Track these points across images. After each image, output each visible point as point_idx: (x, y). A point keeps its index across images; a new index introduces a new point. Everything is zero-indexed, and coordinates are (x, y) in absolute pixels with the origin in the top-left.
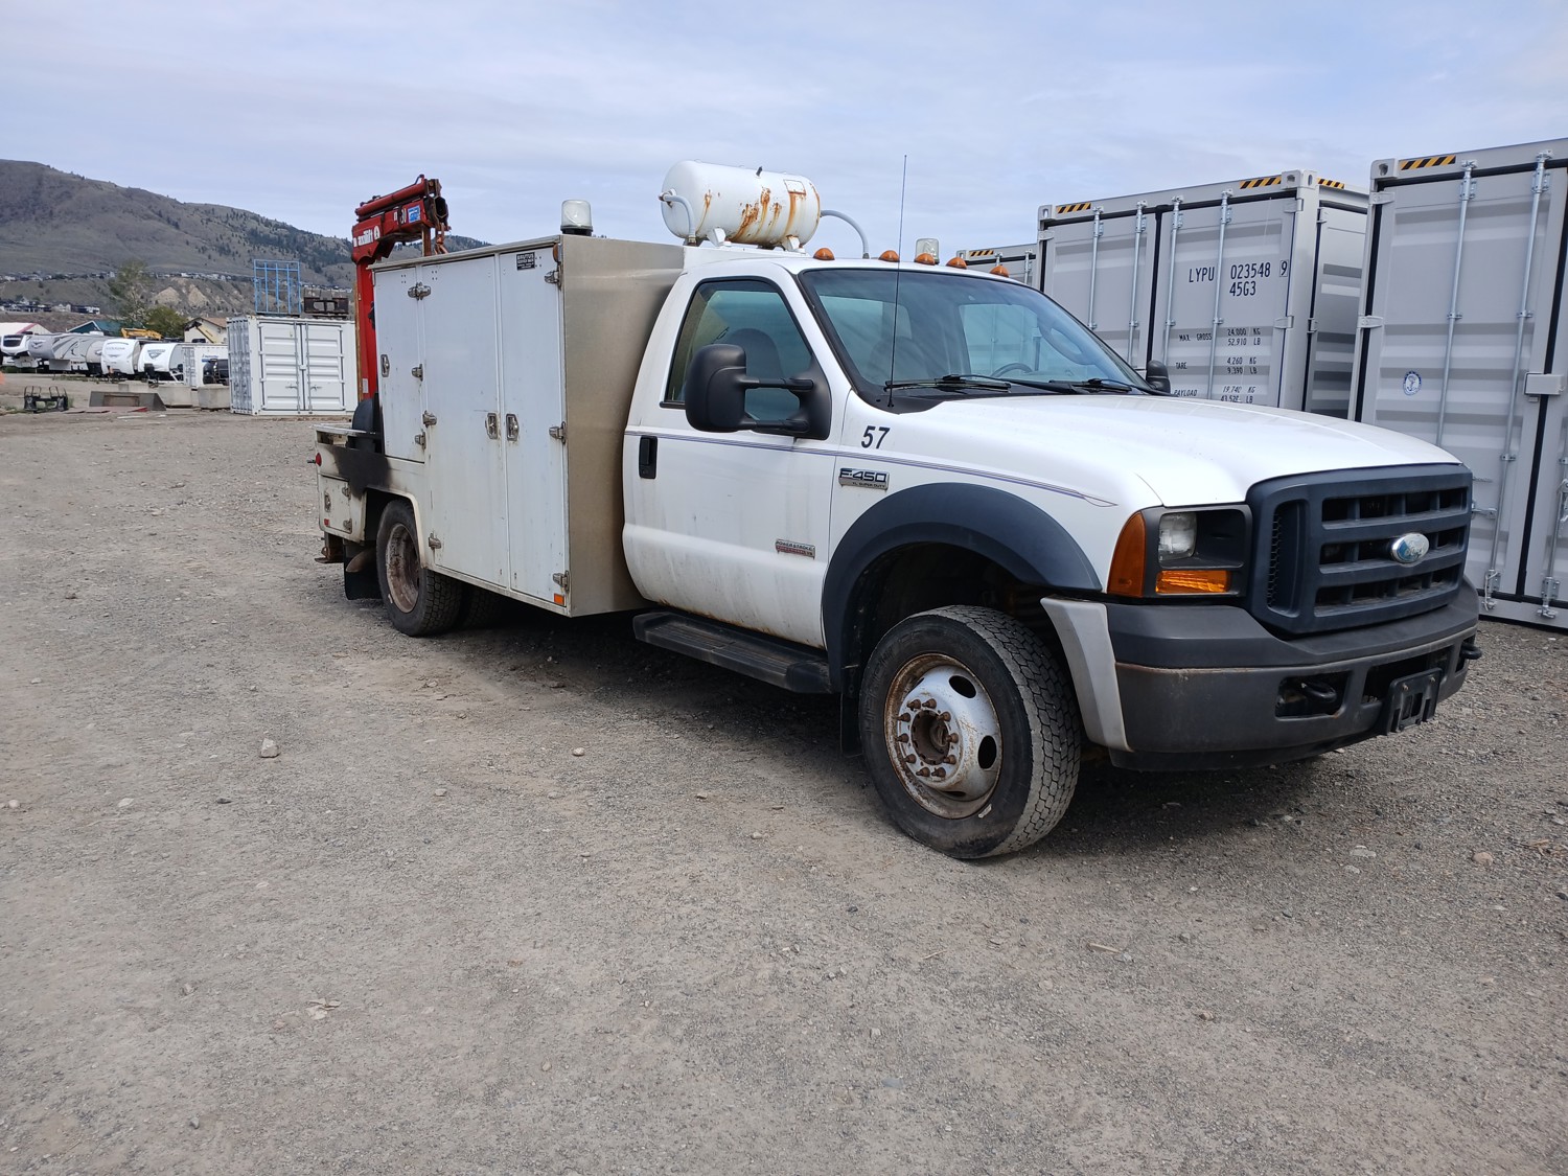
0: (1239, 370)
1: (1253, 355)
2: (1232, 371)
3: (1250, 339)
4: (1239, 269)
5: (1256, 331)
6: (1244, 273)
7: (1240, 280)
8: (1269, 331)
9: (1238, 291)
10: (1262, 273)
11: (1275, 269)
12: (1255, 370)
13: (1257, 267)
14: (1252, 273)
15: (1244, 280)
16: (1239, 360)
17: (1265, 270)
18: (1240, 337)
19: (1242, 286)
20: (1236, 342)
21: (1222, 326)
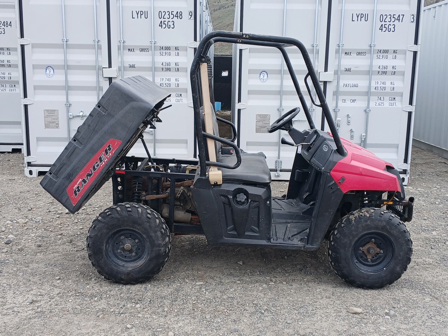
0: (169, 70)
1: (177, 61)
2: (164, 69)
3: (173, 52)
4: (163, 14)
5: (176, 48)
6: (167, 16)
7: (164, 20)
8: (185, 49)
9: (164, 26)
10: (178, 17)
11: (186, 15)
12: (178, 69)
13: (175, 13)
14: (172, 16)
15: (167, 20)
16: (169, 64)
17: (179, 15)
18: (167, 51)
19: (166, 23)
20: (164, 54)
21: (156, 45)
